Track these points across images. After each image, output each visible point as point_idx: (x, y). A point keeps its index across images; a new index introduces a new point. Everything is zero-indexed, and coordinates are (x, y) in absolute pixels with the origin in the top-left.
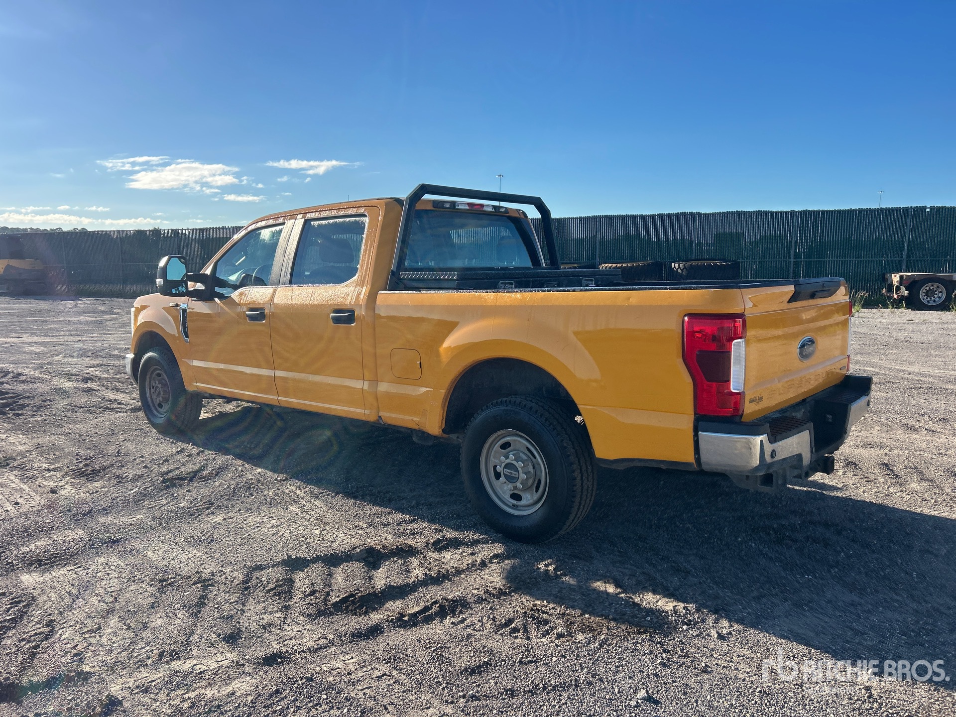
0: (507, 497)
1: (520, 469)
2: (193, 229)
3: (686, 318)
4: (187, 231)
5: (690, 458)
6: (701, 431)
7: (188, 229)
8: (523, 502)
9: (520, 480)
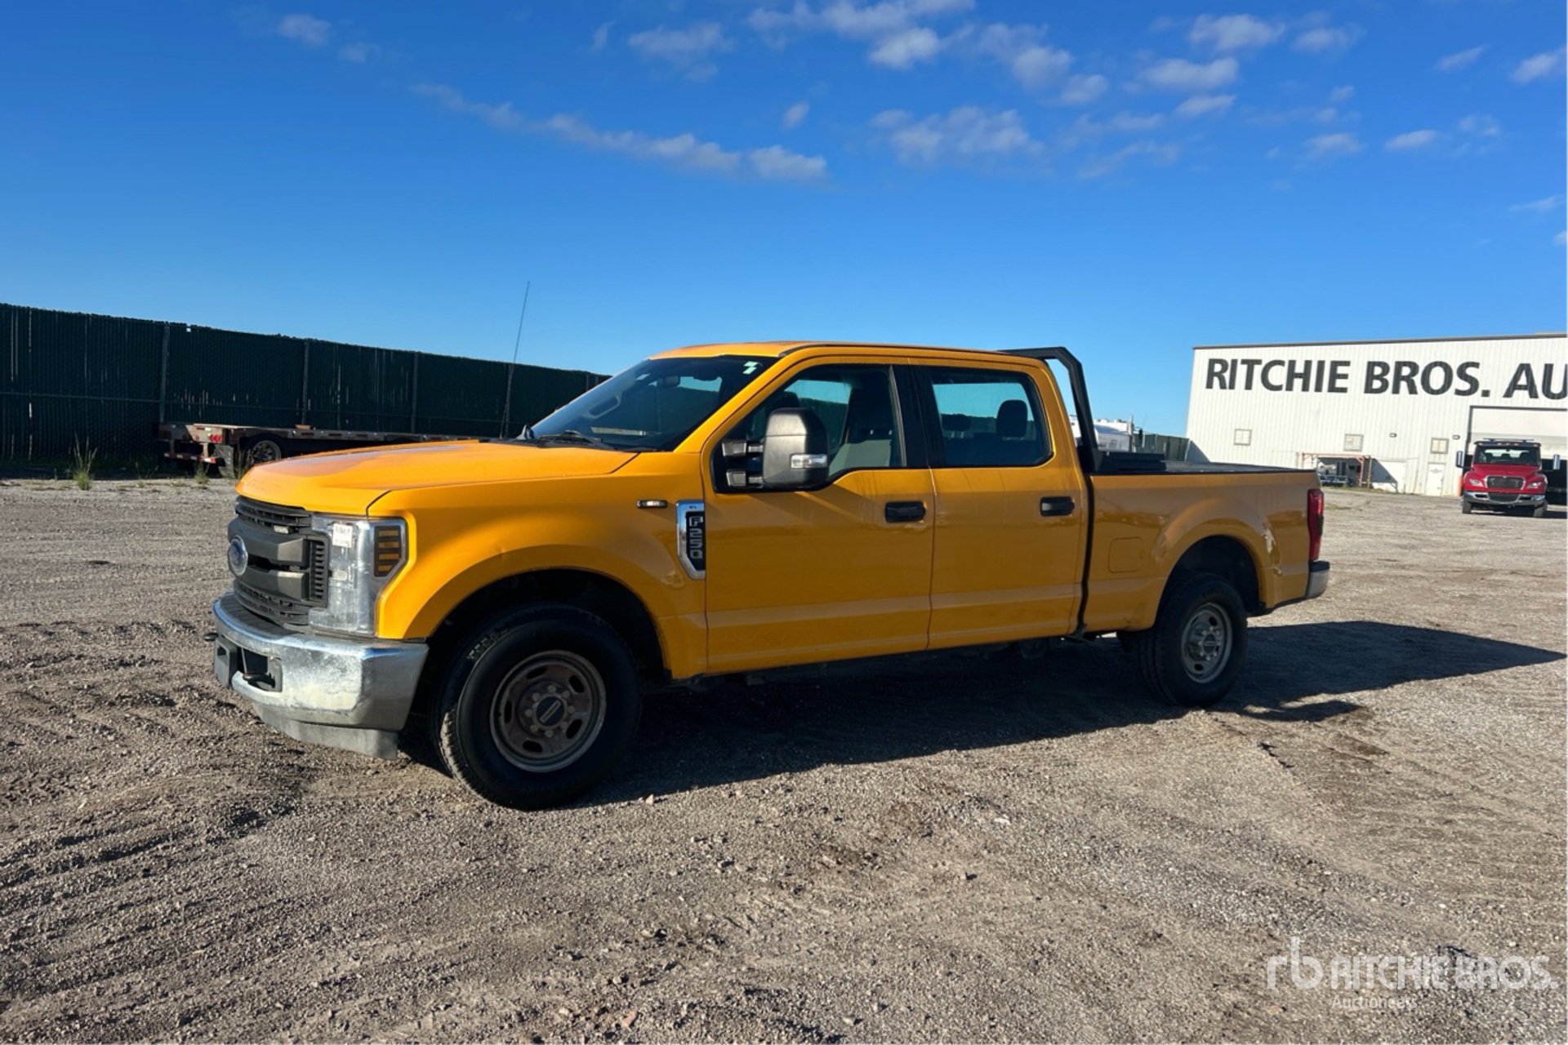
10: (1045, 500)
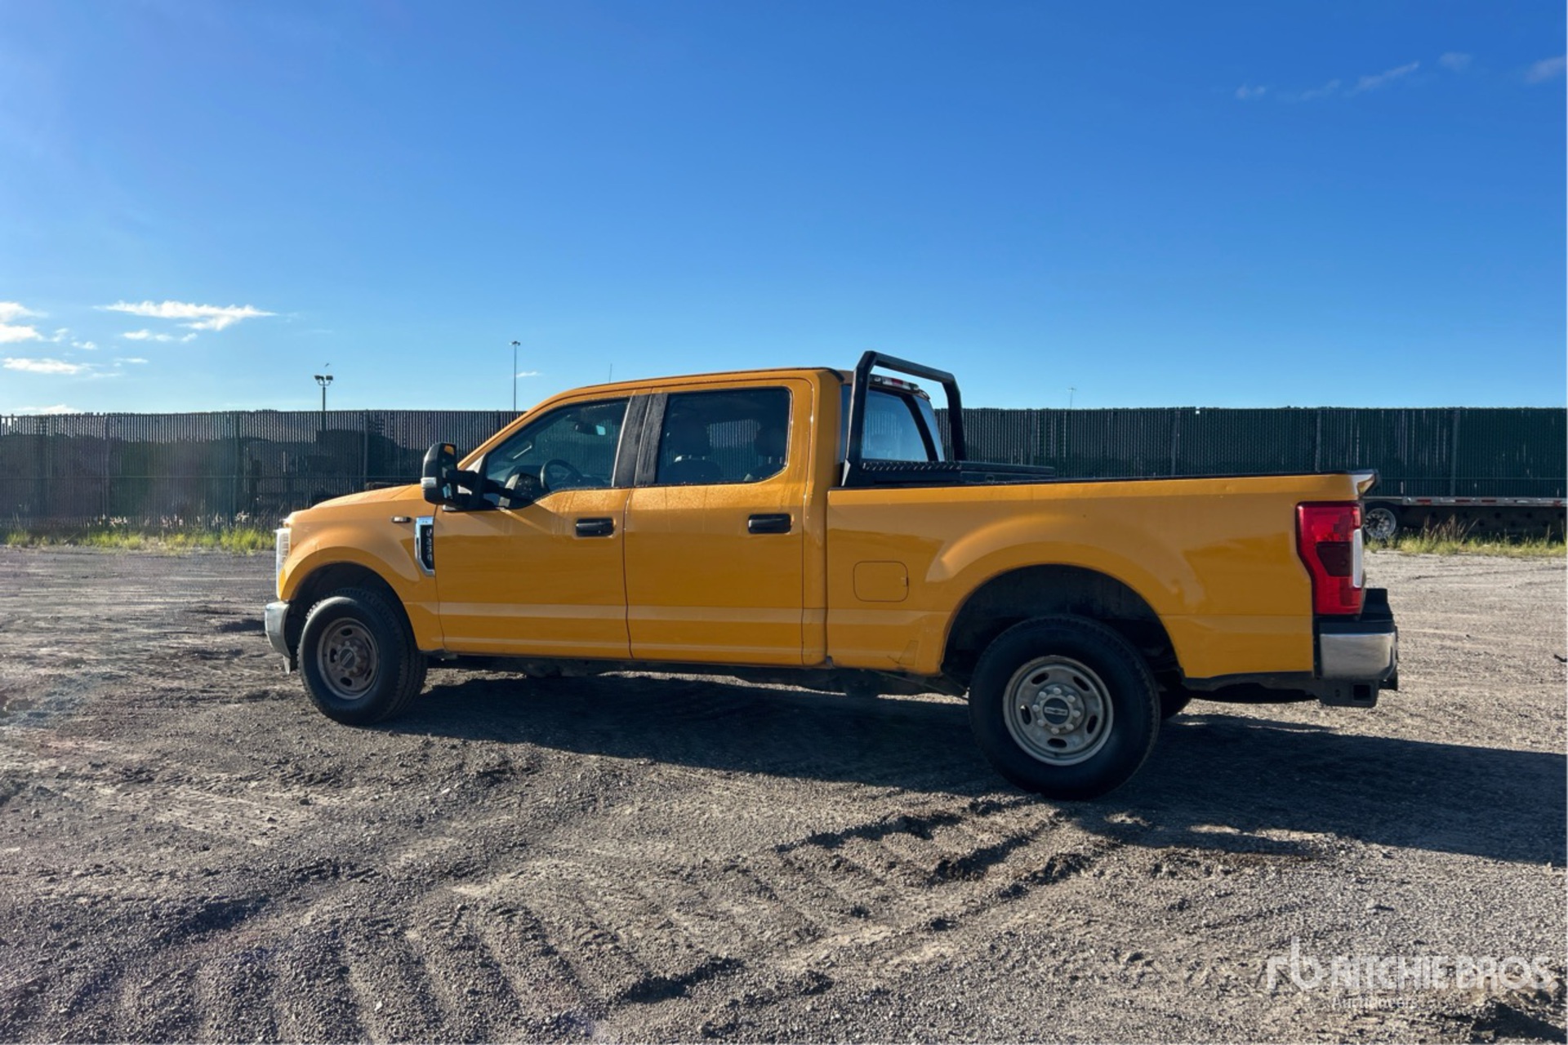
0: (1044, 745)
1: (1069, 705)
2: (24, 417)
3: (1301, 508)
4: (10, 420)
5: (1308, 665)
6: (1326, 633)
7: (12, 417)
8: (1069, 749)
9: (1070, 718)
10: (752, 517)
